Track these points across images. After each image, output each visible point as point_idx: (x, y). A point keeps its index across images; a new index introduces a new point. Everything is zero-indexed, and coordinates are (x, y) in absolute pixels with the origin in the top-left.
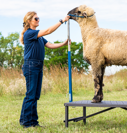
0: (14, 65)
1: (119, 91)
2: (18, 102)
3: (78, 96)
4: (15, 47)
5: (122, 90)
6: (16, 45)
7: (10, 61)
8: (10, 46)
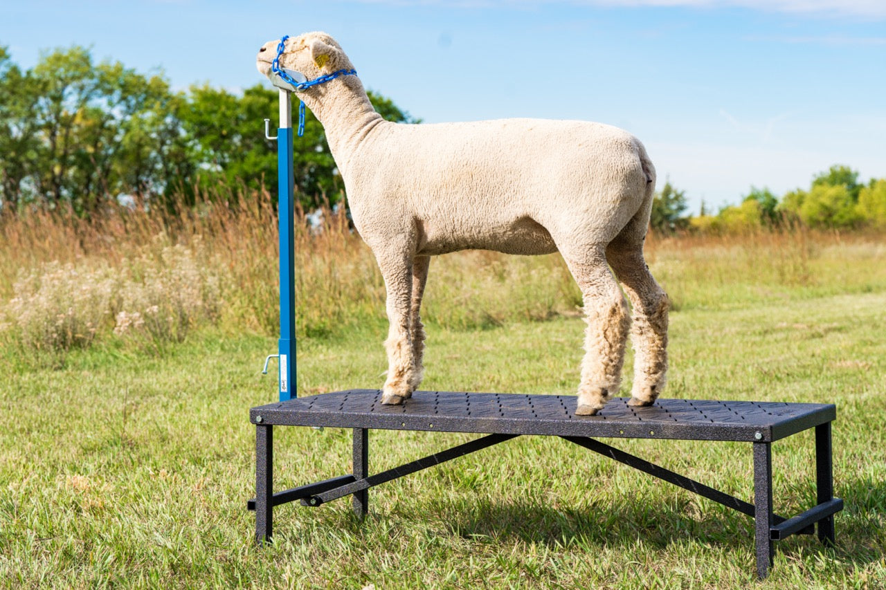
0: (65, 193)
1: (540, 319)
2: (45, 382)
3: (344, 346)
4: (71, 113)
5: (552, 315)
6: (75, 104)
7: (48, 176)
8: (49, 108)
